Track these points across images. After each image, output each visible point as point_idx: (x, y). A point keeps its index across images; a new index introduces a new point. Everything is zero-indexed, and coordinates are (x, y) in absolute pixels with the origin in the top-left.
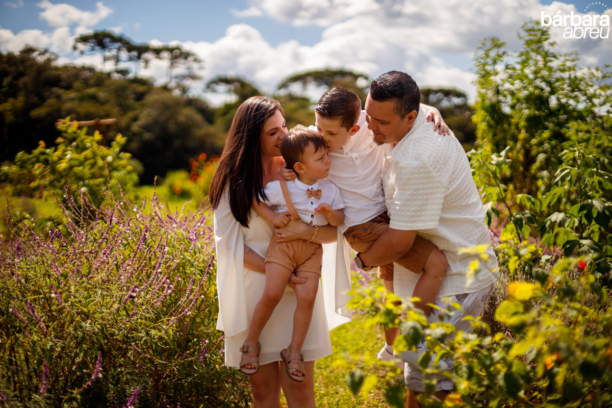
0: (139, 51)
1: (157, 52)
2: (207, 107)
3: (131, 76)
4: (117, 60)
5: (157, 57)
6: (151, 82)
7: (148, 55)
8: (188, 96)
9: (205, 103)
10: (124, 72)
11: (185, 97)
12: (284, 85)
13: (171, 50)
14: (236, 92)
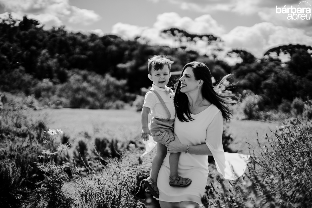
0: (192, 37)
1: (201, 37)
2: (227, 65)
3: (187, 49)
4: (181, 41)
5: (201, 39)
6: (198, 52)
7: (196, 39)
8: (217, 59)
9: (226, 63)
10: (184, 48)
11: (216, 59)
12: (267, 53)
13: (208, 36)
14: (242, 57)
